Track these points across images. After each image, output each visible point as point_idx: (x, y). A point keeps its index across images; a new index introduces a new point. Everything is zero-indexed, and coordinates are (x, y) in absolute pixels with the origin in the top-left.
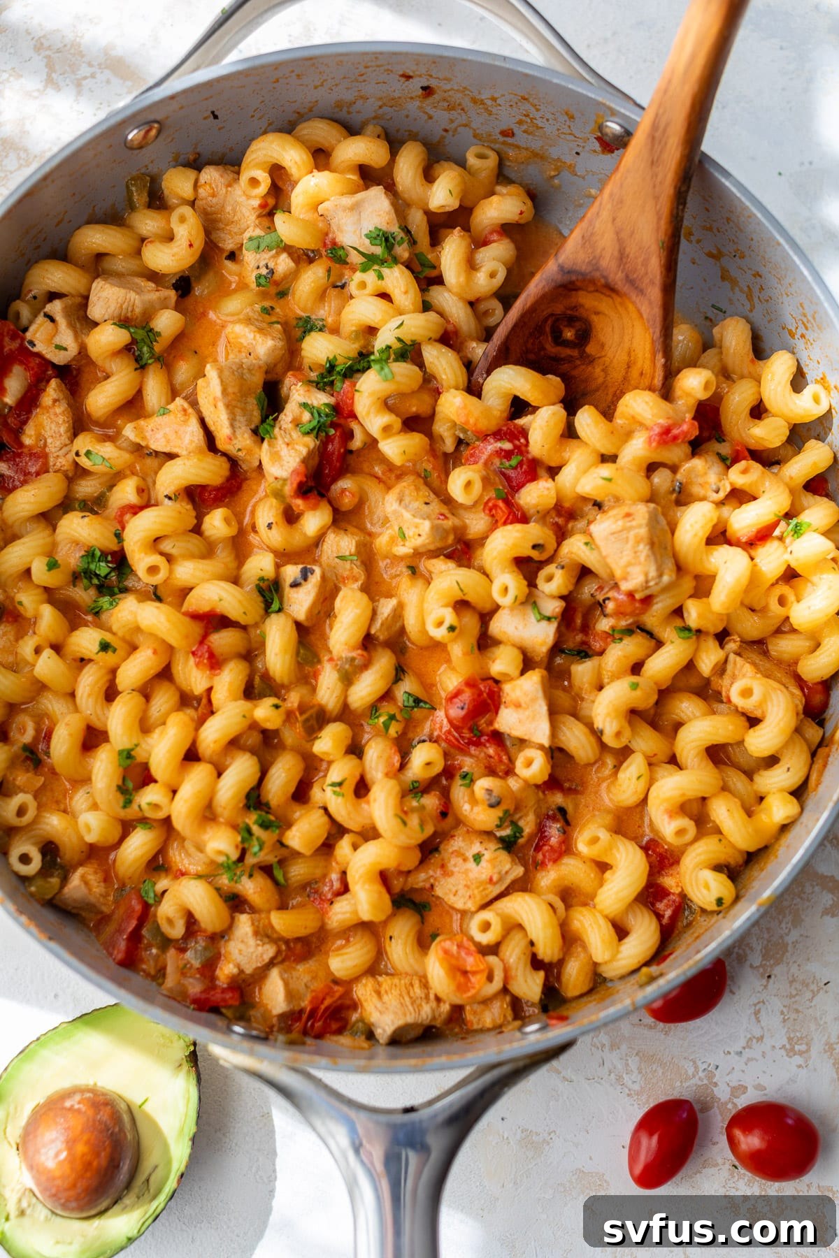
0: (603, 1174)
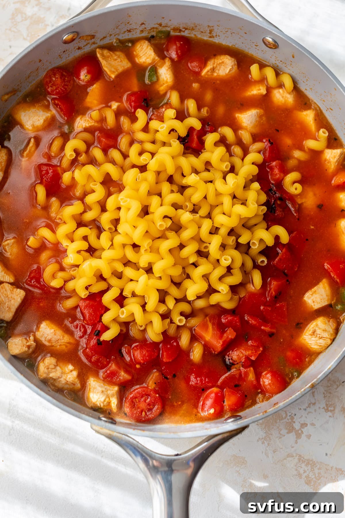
0: (245, 458)
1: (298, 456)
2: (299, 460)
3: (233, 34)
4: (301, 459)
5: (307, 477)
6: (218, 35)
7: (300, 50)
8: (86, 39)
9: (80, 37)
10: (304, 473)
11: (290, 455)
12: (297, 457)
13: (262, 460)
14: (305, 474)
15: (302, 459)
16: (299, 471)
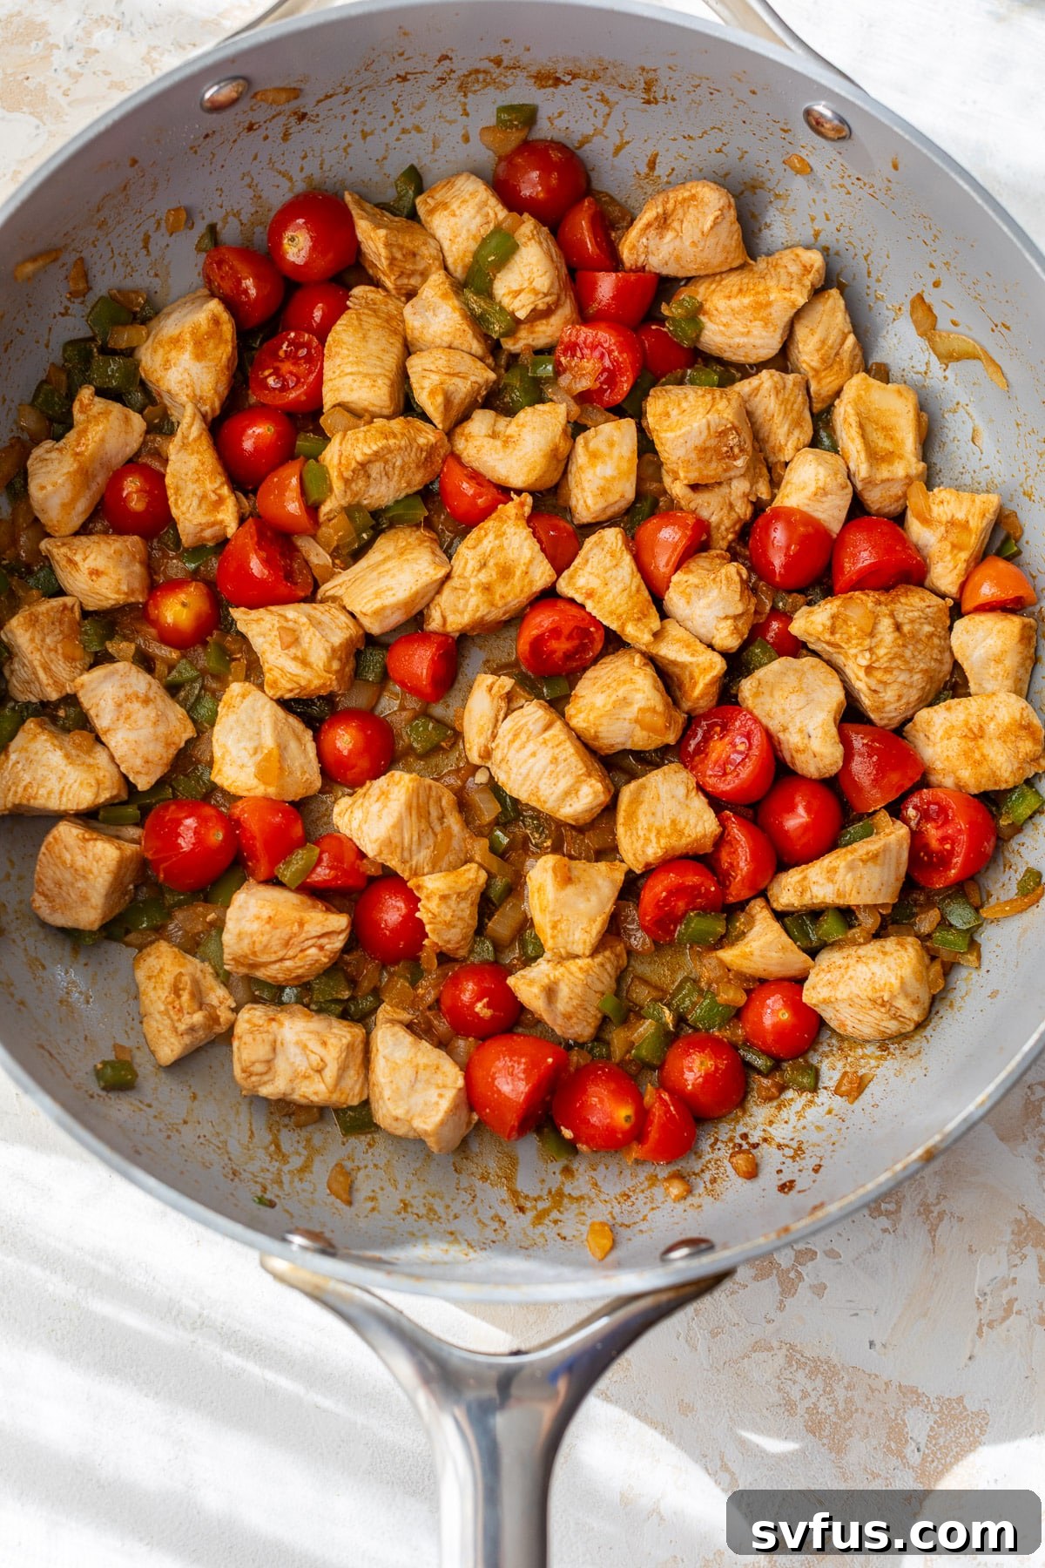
1: (785, 1348)
2: (789, 1359)
3: (717, 94)
4: (794, 1357)
5: (813, 1411)
6: (669, 96)
7: (914, 147)
8: (274, 101)
9: (256, 94)
10: (802, 1399)
11: (760, 1346)
12: (784, 1351)
13: (676, 1359)
14: (808, 1403)
15: (799, 1356)
16: (788, 1393)
